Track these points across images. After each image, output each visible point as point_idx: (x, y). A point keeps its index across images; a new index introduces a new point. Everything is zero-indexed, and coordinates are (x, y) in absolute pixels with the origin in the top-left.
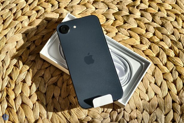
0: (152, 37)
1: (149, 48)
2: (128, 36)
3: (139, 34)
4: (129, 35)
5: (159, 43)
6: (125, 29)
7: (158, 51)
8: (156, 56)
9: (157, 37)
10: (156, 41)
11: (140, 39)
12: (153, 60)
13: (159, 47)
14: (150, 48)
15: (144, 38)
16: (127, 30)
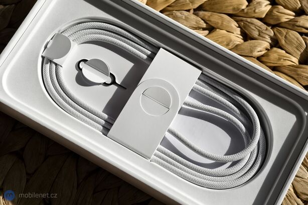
0: (270, 12)
1: (272, 46)
2: (204, 29)
3: (231, 12)
4: (204, 25)
5: (298, 24)
6: (188, 11)
7: (300, 45)
8: (300, 62)
9: (286, 7)
10: (284, 19)
11: (239, 27)
12: (298, 75)
13: (301, 34)
14: (275, 43)
15: (249, 20)
16: (192, 11)
